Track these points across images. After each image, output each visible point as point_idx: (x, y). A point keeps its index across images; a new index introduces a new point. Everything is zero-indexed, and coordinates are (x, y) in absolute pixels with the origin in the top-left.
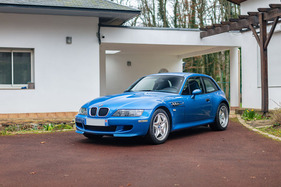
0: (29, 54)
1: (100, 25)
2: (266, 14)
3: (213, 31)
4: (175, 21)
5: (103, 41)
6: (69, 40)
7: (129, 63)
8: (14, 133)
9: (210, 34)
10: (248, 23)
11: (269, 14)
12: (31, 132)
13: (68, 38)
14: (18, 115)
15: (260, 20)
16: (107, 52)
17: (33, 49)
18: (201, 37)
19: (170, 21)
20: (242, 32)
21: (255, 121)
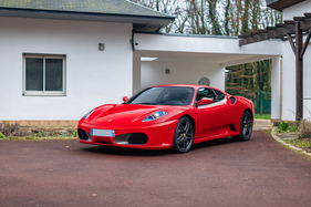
0: (61, 61)
1: (134, 32)
2: (302, 23)
3: (251, 39)
5: (136, 48)
6: (101, 47)
7: (168, 71)
8: (42, 138)
9: (249, 42)
10: (285, 31)
11: (305, 22)
12: (59, 138)
13: (100, 45)
14: (49, 122)
15: (297, 29)
16: (142, 59)
17: (65, 56)
18: (240, 45)
19: (221, 24)
20: (284, 40)
21: (288, 133)
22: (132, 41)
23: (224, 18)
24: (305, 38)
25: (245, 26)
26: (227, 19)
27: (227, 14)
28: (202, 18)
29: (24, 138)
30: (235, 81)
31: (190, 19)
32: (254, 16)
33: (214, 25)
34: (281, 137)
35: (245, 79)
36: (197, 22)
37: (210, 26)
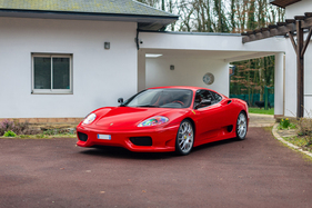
0: (68, 59)
1: (138, 30)
2: (303, 22)
3: (253, 36)
4: (232, 18)
5: (141, 46)
6: (107, 45)
7: (172, 67)
8: (51, 137)
9: (251, 40)
10: (286, 30)
11: (306, 21)
12: (67, 136)
13: (106, 43)
14: (57, 119)
15: (297, 28)
16: (147, 55)
17: (71, 55)
18: (243, 42)
19: (227, 16)
20: (287, 37)
21: (289, 130)
22: (137, 40)
23: (230, 11)
24: (306, 36)
25: (251, 19)
26: (233, 11)
27: (232, 6)
28: (208, 11)
29: (34, 136)
30: (242, 74)
31: (195, 11)
32: (261, 9)
33: (220, 18)
34: (281, 134)
35: (252, 73)
36: (203, 15)
37: (215, 19)
